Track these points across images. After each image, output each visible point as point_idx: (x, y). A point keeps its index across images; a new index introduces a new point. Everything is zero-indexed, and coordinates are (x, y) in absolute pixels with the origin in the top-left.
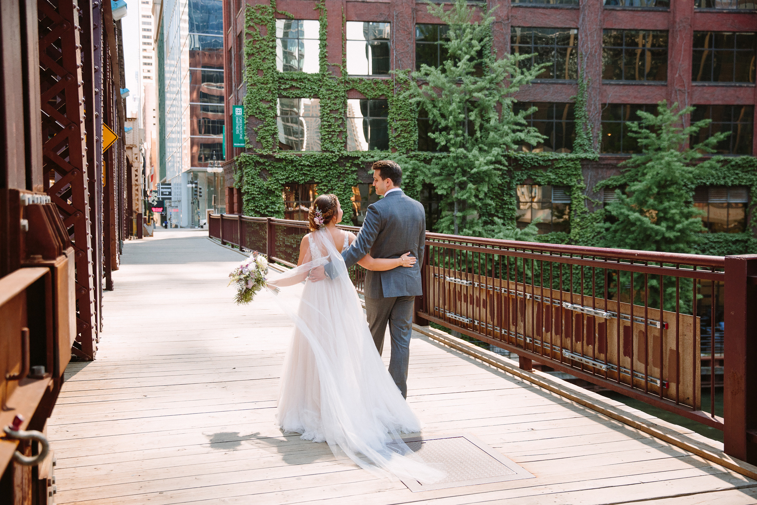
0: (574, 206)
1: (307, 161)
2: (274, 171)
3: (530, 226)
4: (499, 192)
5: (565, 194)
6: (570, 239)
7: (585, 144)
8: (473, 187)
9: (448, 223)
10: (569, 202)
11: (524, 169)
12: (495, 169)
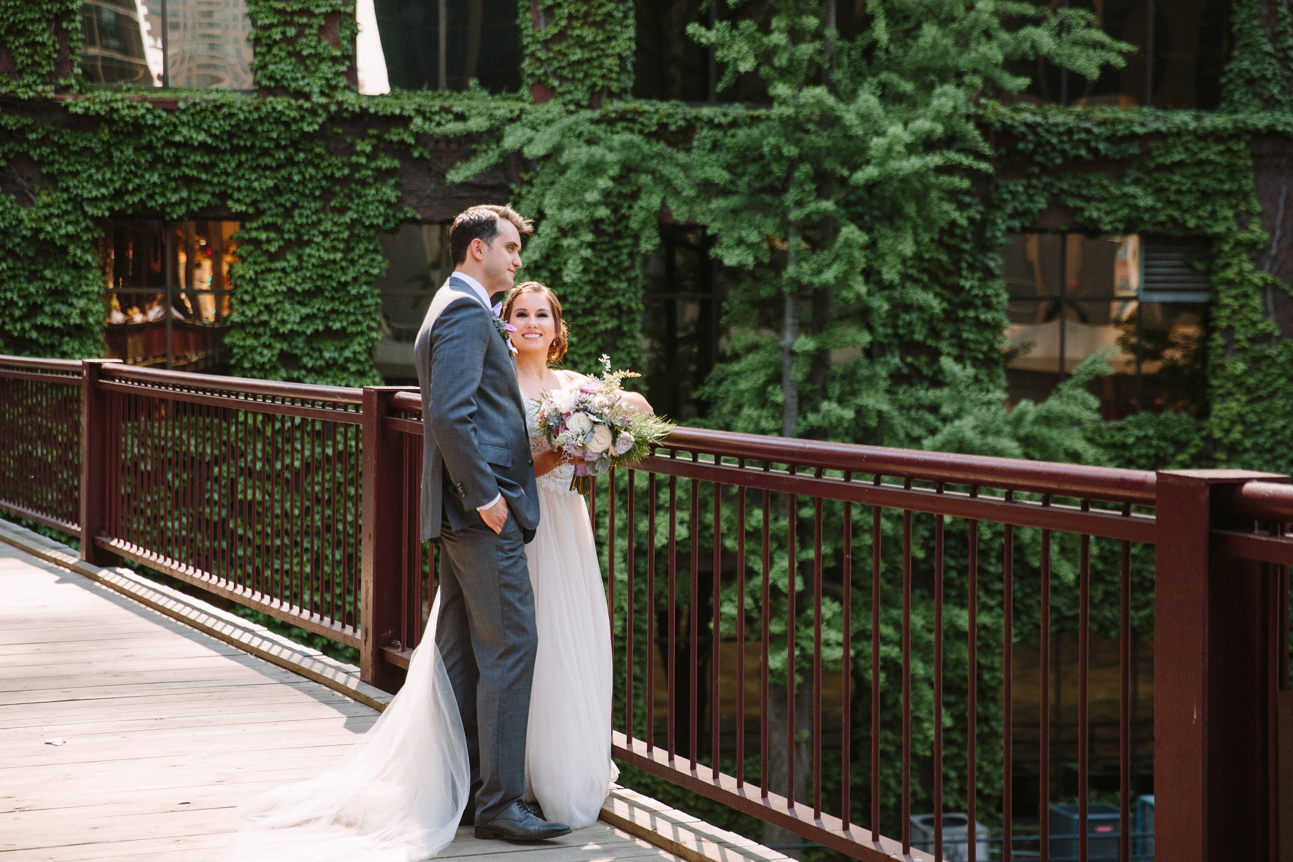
0: (1226, 312)
1: (199, 128)
2: (62, 164)
3: (1065, 388)
4: (944, 258)
5: (1189, 266)
6: (1208, 439)
7: (1269, 74)
8: (862, 238)
9: (760, 378)
10: (1201, 298)
11: (1036, 170)
12: (940, 170)
